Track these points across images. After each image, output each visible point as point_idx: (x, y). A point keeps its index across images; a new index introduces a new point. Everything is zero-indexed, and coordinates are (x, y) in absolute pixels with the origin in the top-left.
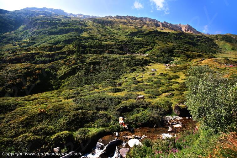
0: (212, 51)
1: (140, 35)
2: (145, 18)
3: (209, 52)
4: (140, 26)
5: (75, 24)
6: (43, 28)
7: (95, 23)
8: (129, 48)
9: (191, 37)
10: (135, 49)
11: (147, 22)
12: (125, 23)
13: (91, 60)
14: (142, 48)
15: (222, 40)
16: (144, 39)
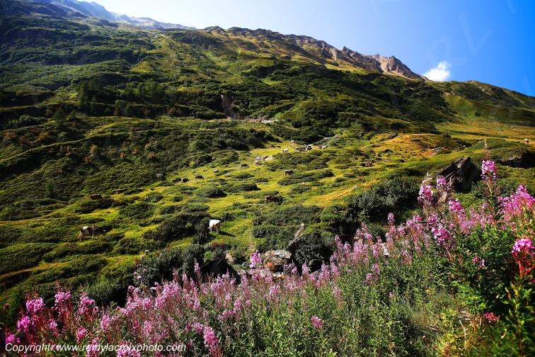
0: (433, 117)
1: (277, 73)
2: (302, 38)
3: (429, 119)
4: (286, 53)
5: (123, 41)
6: (34, 47)
7: (177, 41)
8: (237, 104)
9: (395, 84)
10: (252, 108)
11: (304, 47)
12: (250, 46)
13: (103, 132)
14: (272, 104)
15: (459, 94)
16: (286, 84)
